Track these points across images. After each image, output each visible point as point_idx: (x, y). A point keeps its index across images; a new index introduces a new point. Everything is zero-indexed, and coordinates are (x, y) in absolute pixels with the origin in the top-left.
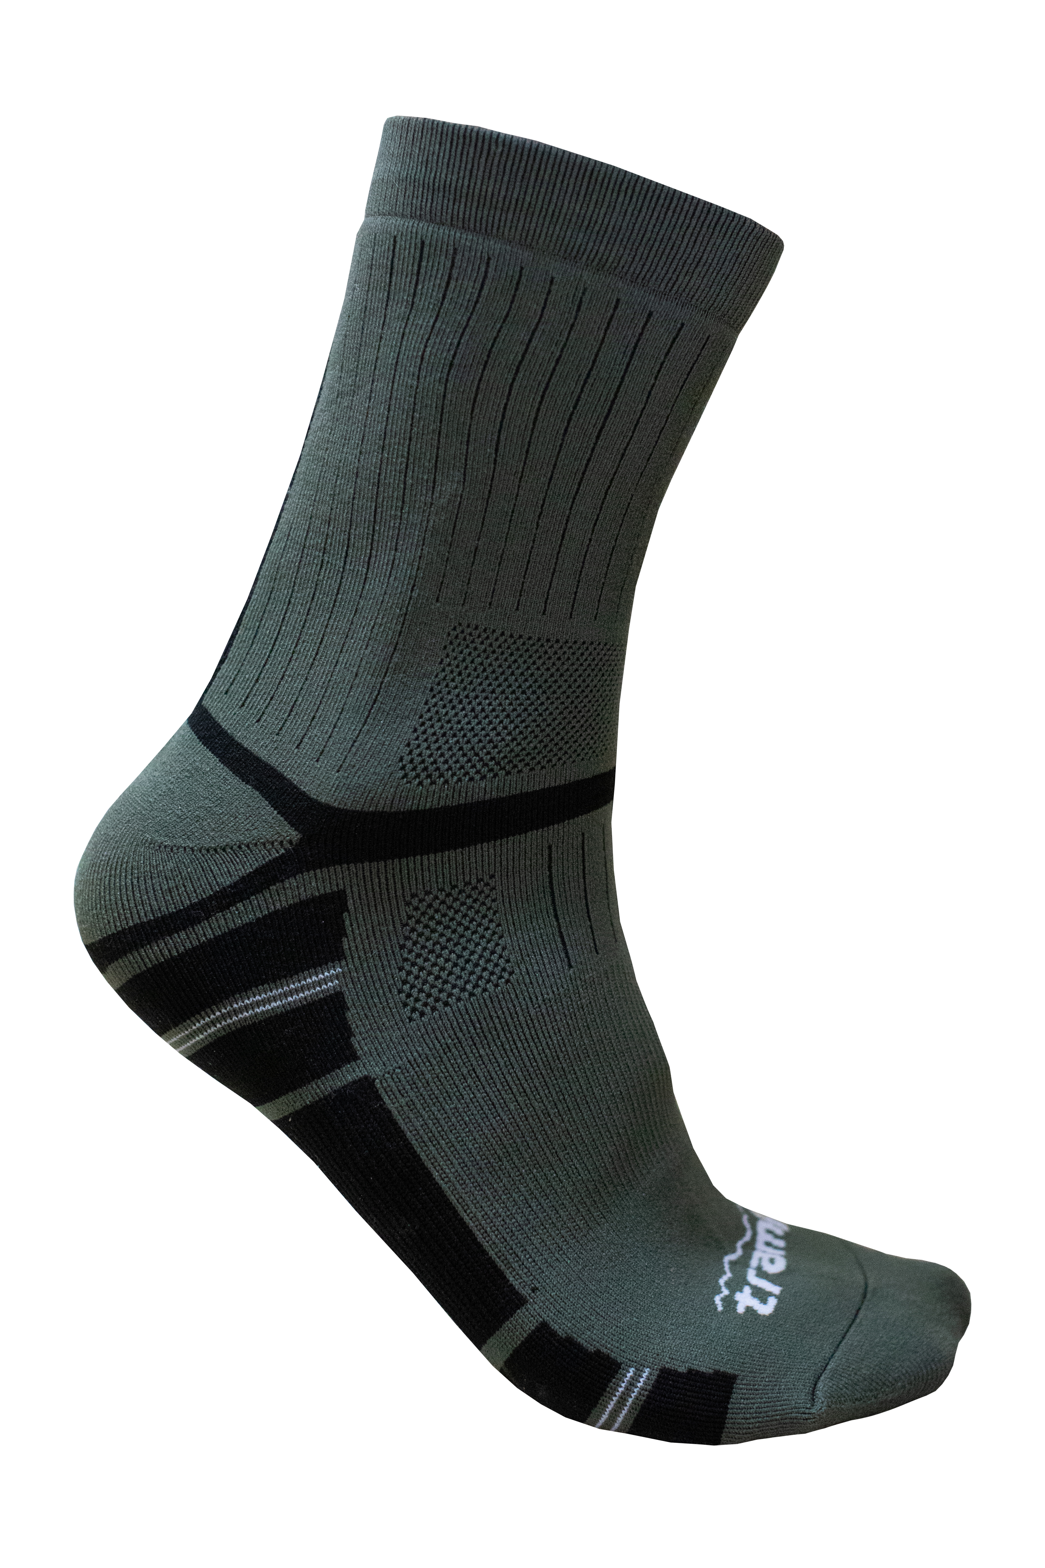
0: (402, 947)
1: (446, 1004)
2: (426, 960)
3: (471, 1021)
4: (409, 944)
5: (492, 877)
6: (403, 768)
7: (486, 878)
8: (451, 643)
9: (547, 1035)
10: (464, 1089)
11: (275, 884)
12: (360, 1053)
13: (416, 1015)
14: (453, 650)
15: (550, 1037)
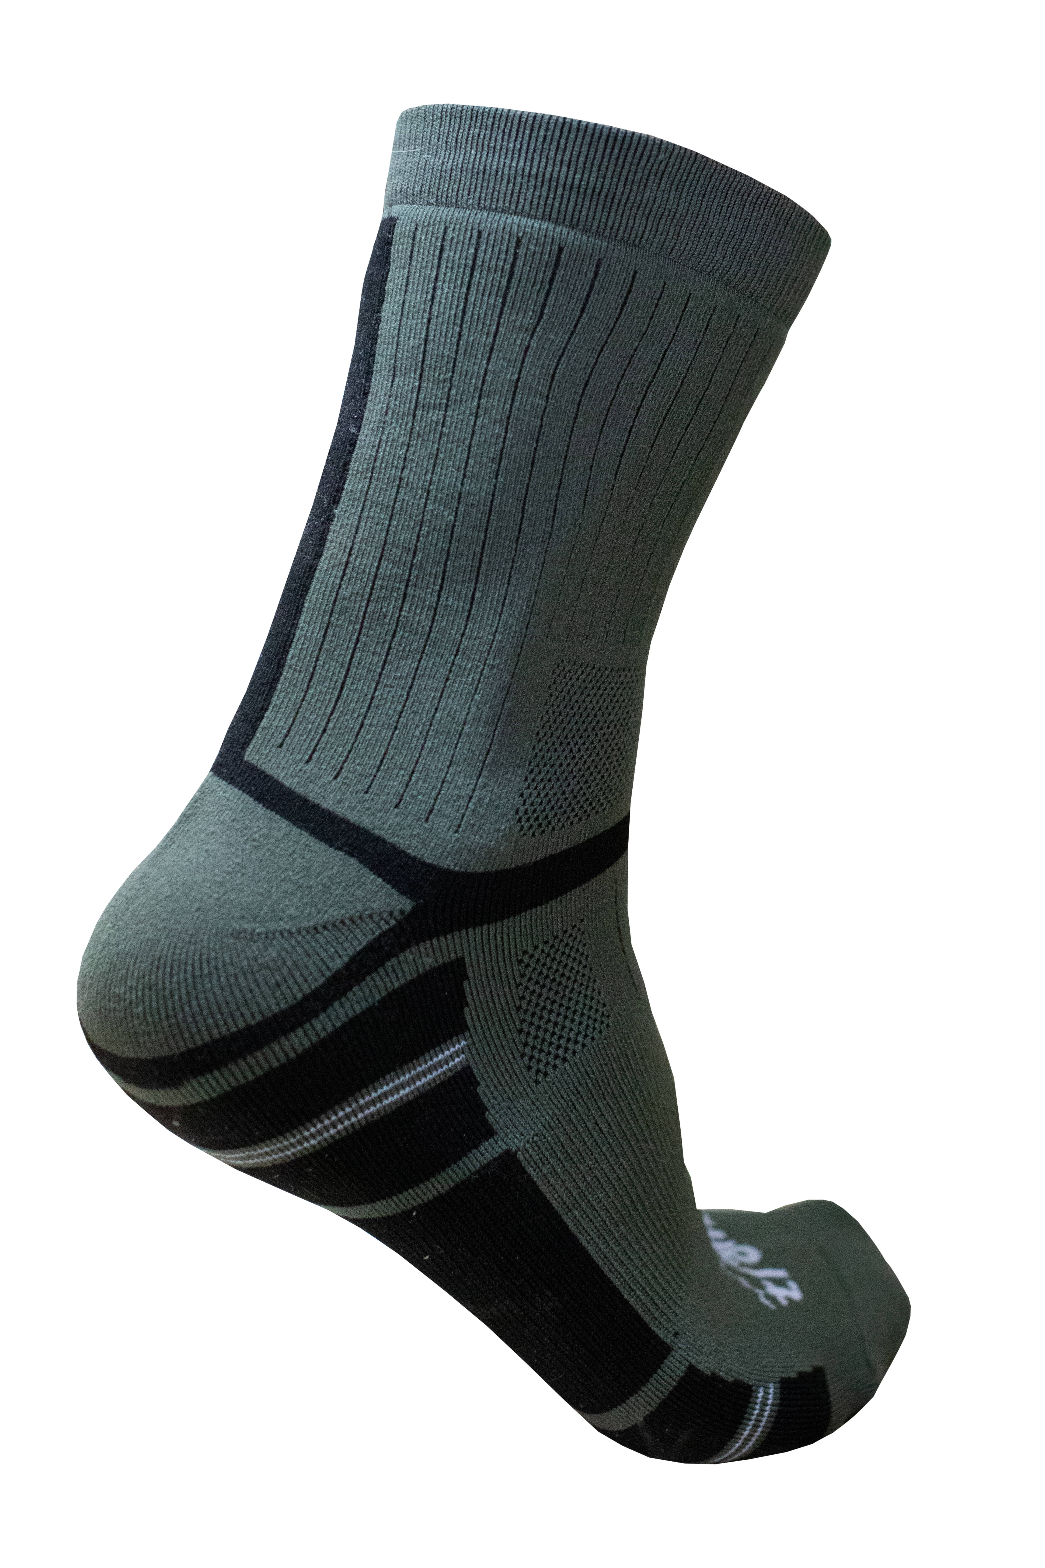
0: (519, 1008)
1: (565, 1060)
2: (541, 1018)
4: (524, 1004)
5: (582, 921)
6: (519, 820)
7: (578, 924)
11: (389, 960)
12: (496, 1127)
13: (540, 1077)
14: (556, 689)
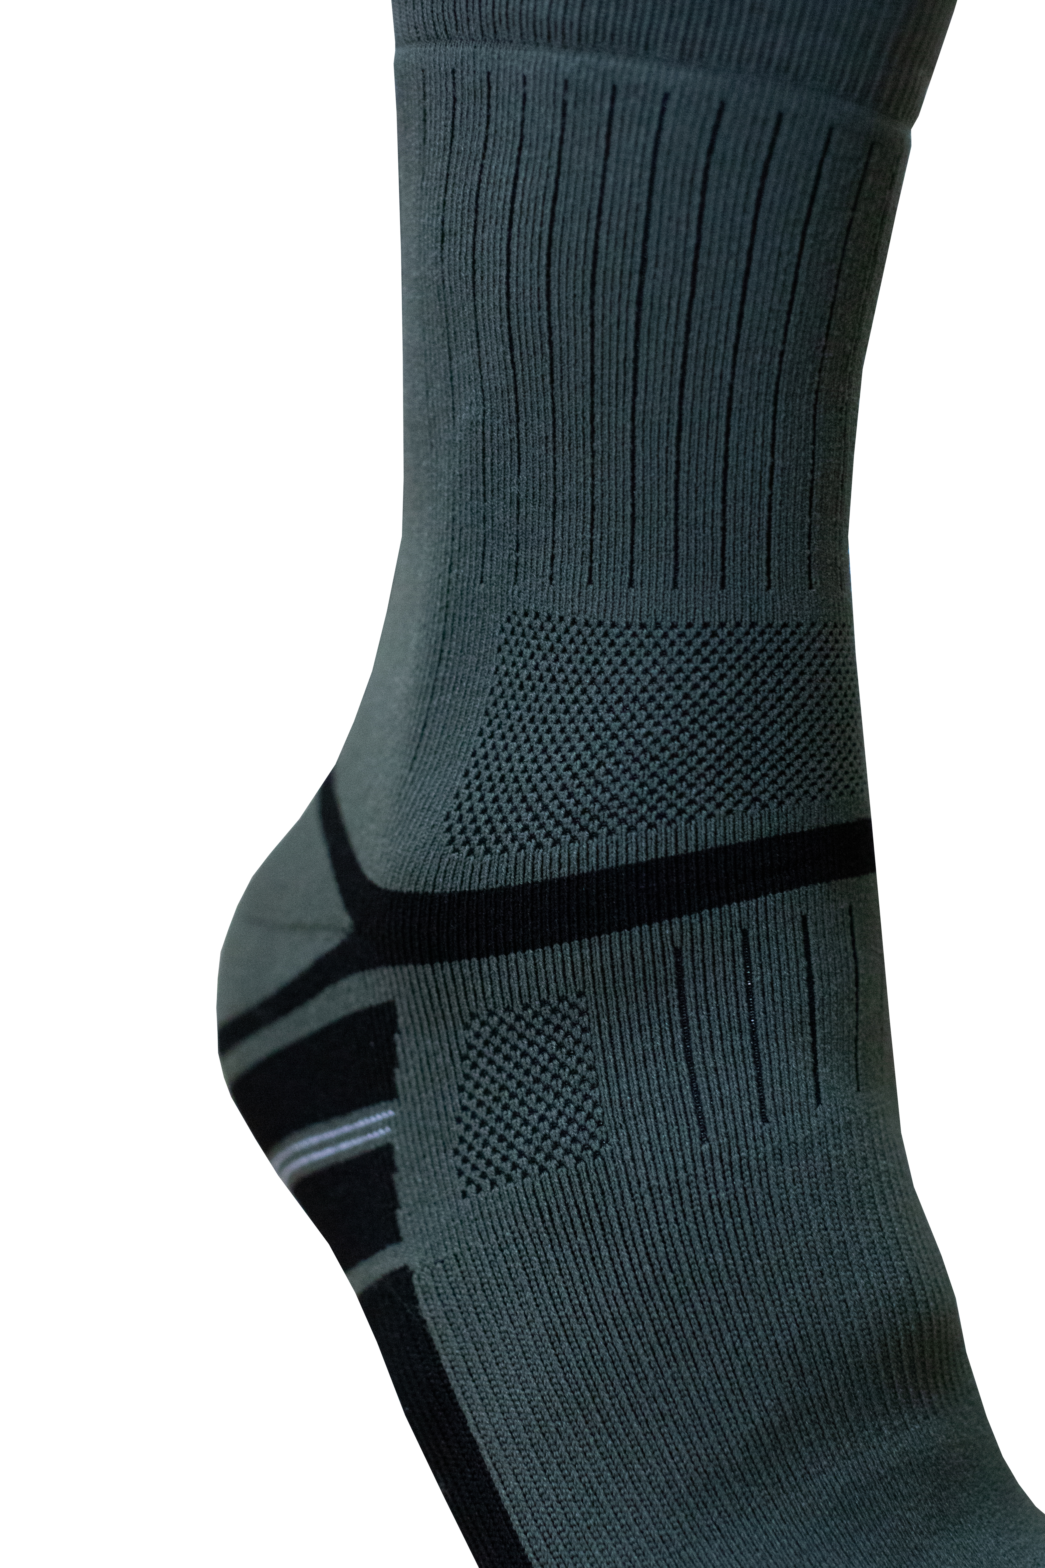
0: (461, 1089)
2: (489, 1111)
3: (539, 1209)
4: (469, 1085)
5: (580, 994)
6: (449, 830)
7: (572, 997)
8: (507, 642)
9: (649, 1242)
10: (521, 1305)
12: (403, 1232)
14: (511, 652)
15: (654, 1246)
